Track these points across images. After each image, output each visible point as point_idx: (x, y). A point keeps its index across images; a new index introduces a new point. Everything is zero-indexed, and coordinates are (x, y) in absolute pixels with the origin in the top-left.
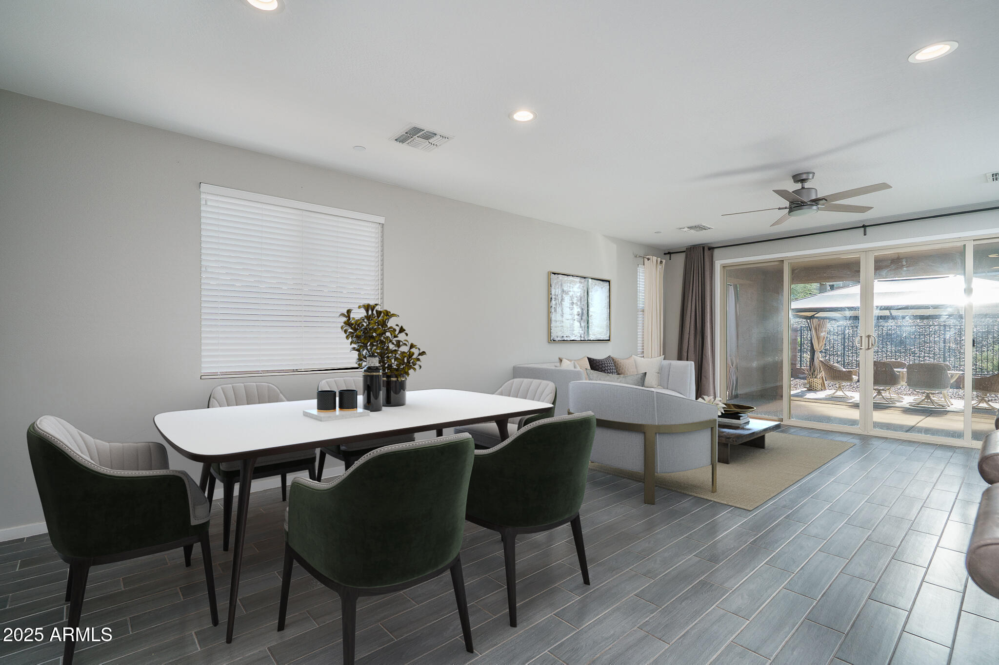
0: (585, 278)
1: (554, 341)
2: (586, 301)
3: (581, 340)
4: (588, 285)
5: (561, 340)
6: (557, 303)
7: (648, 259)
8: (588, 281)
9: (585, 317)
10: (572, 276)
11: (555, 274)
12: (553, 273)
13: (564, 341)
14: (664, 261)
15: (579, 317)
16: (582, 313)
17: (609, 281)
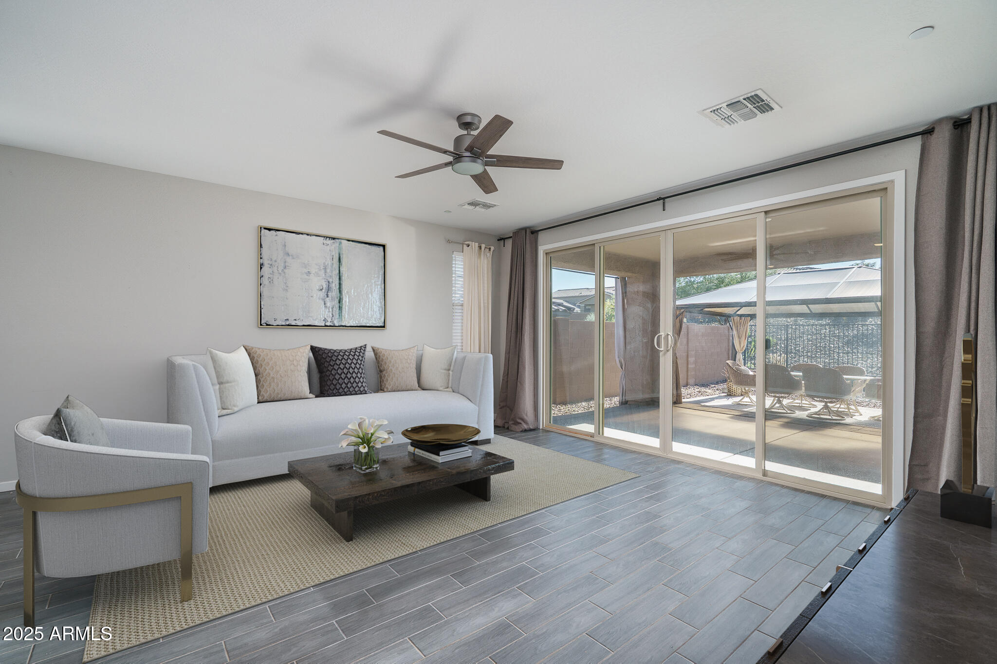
0: (334, 239)
1: (267, 325)
2: (338, 272)
3: (326, 326)
4: (340, 249)
5: (284, 324)
6: (276, 271)
7: (468, 246)
8: (340, 243)
9: (334, 293)
10: (308, 235)
11: (270, 230)
12: (265, 229)
13: (288, 325)
14: (492, 248)
15: (322, 294)
16: (329, 289)
17: (384, 246)
